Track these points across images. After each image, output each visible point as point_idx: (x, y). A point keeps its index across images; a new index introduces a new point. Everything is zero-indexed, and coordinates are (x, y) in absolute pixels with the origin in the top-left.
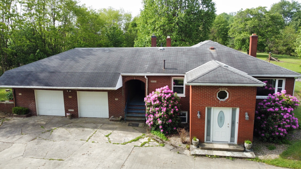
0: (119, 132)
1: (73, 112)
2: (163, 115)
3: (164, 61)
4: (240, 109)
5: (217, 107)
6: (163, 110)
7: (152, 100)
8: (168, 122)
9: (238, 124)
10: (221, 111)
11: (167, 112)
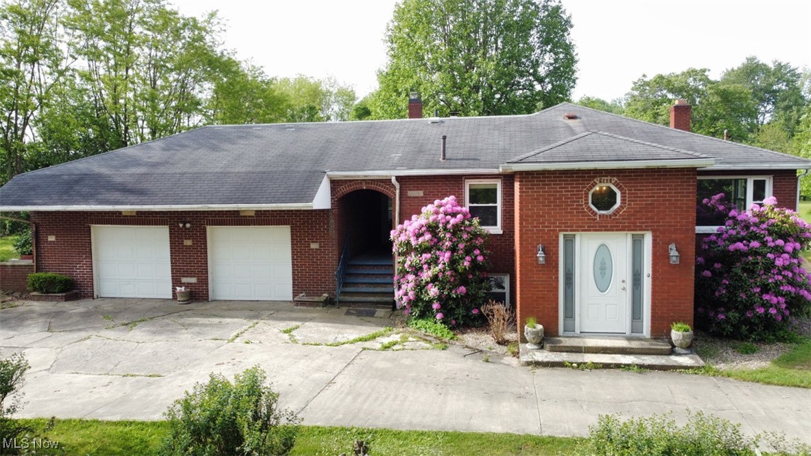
0: (320, 324)
1: (195, 284)
2: (441, 271)
3: (444, 138)
4: (653, 236)
5: (590, 230)
6: (441, 259)
7: (411, 234)
8: (456, 292)
9: (650, 279)
10: (603, 245)
11: (453, 263)
